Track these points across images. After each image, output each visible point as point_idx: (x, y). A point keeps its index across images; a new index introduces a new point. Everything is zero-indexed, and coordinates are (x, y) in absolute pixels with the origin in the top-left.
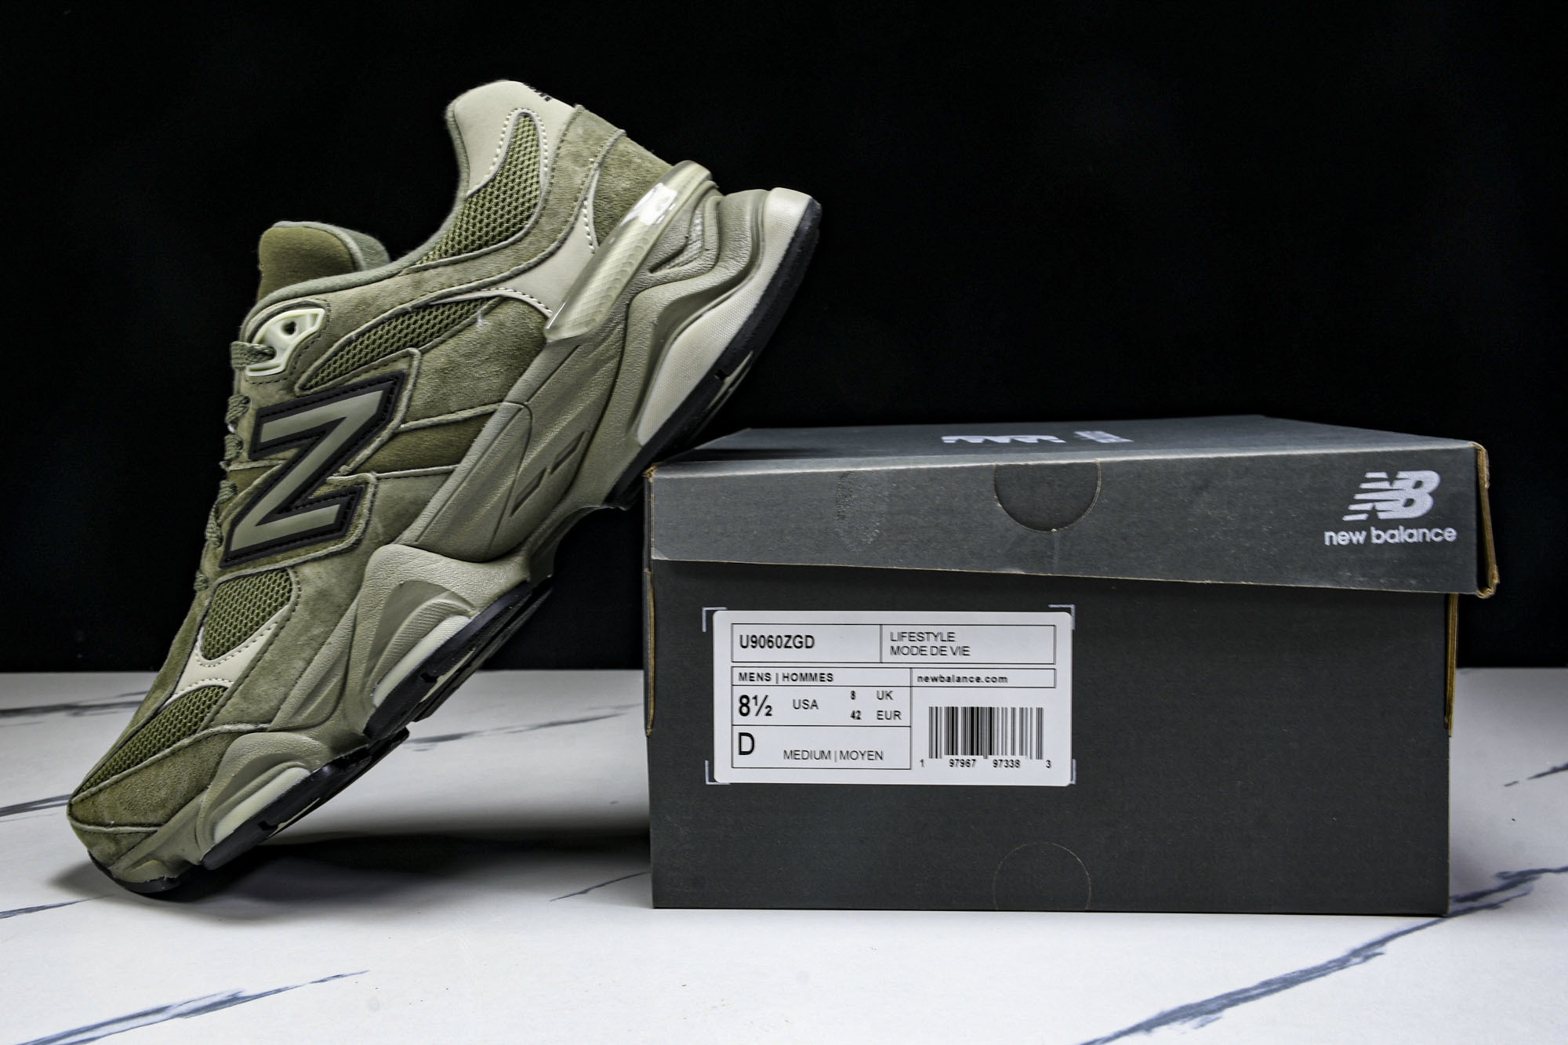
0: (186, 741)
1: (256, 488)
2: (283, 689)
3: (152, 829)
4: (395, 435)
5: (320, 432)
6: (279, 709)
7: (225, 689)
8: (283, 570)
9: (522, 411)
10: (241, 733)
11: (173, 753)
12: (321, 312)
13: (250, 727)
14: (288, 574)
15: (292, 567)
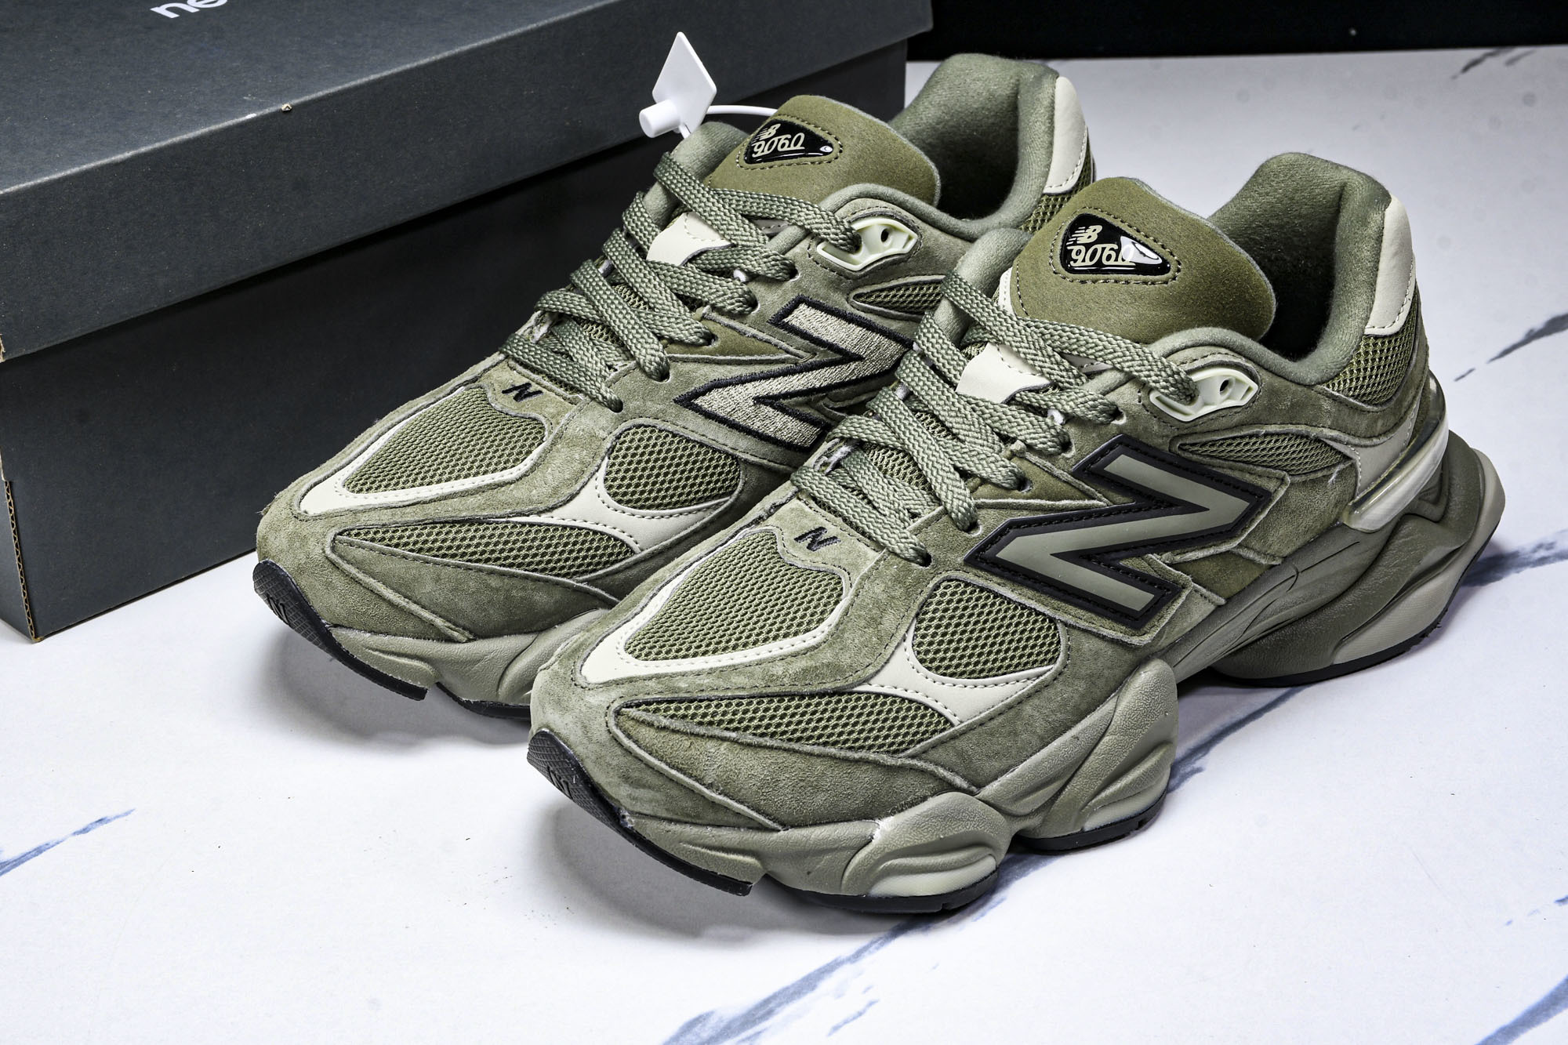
0: (881, 759)
2: (1011, 761)
3: (775, 825)
4: (1226, 554)
5: (1167, 504)
6: (997, 779)
7: (950, 722)
8: (1052, 620)
11: (858, 761)
12: (1255, 390)
13: (965, 785)
14: (1057, 629)
15: (1067, 626)
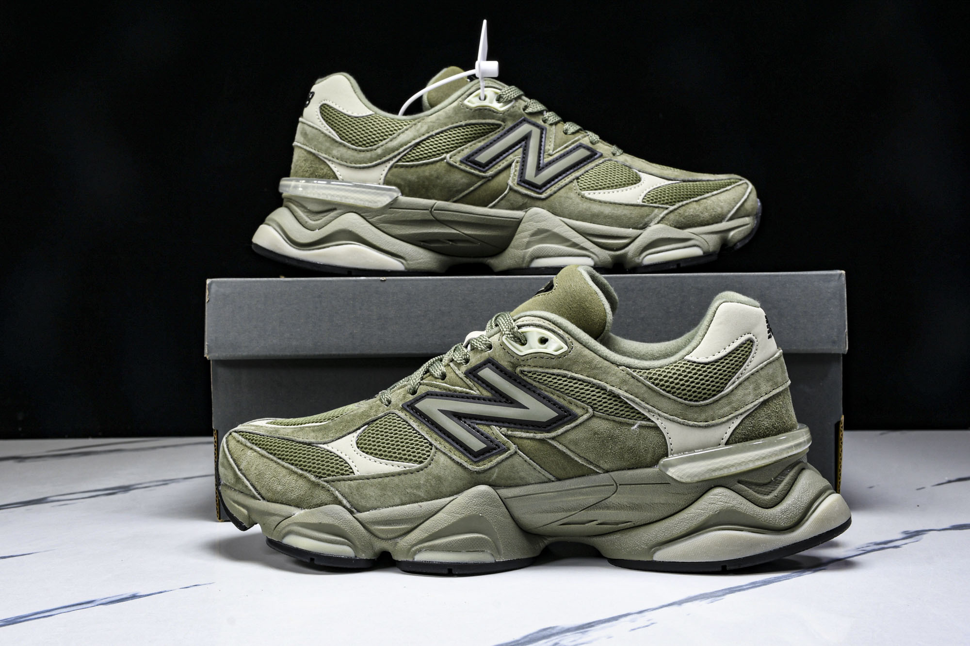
0: (313, 478)
1: (455, 391)
2: (379, 504)
3: (259, 497)
4: (542, 441)
5: (510, 402)
6: (369, 511)
7: (353, 472)
8: (431, 444)
9: (613, 486)
10: (340, 503)
11: (301, 475)
12: (565, 348)
13: (348, 506)
14: (431, 449)
15: (437, 449)
